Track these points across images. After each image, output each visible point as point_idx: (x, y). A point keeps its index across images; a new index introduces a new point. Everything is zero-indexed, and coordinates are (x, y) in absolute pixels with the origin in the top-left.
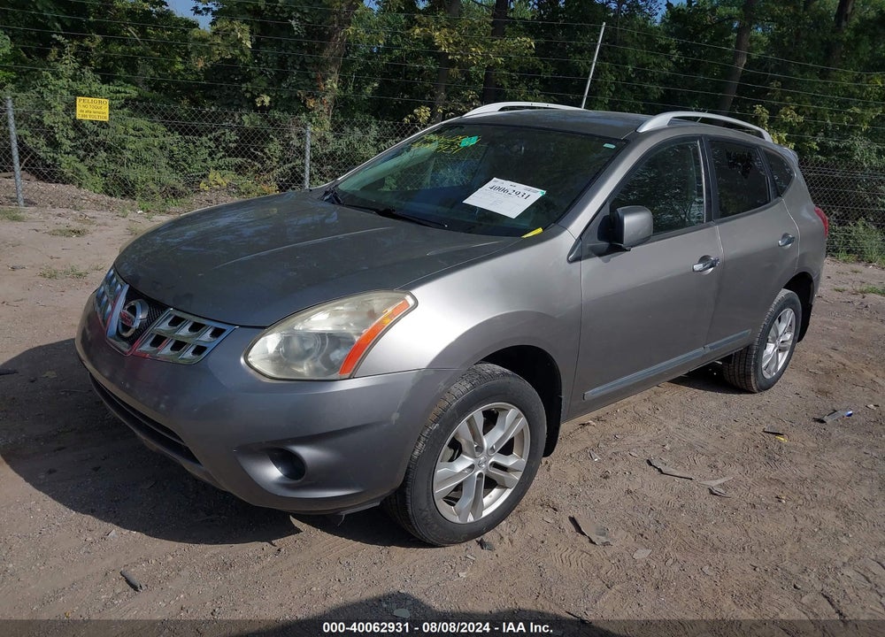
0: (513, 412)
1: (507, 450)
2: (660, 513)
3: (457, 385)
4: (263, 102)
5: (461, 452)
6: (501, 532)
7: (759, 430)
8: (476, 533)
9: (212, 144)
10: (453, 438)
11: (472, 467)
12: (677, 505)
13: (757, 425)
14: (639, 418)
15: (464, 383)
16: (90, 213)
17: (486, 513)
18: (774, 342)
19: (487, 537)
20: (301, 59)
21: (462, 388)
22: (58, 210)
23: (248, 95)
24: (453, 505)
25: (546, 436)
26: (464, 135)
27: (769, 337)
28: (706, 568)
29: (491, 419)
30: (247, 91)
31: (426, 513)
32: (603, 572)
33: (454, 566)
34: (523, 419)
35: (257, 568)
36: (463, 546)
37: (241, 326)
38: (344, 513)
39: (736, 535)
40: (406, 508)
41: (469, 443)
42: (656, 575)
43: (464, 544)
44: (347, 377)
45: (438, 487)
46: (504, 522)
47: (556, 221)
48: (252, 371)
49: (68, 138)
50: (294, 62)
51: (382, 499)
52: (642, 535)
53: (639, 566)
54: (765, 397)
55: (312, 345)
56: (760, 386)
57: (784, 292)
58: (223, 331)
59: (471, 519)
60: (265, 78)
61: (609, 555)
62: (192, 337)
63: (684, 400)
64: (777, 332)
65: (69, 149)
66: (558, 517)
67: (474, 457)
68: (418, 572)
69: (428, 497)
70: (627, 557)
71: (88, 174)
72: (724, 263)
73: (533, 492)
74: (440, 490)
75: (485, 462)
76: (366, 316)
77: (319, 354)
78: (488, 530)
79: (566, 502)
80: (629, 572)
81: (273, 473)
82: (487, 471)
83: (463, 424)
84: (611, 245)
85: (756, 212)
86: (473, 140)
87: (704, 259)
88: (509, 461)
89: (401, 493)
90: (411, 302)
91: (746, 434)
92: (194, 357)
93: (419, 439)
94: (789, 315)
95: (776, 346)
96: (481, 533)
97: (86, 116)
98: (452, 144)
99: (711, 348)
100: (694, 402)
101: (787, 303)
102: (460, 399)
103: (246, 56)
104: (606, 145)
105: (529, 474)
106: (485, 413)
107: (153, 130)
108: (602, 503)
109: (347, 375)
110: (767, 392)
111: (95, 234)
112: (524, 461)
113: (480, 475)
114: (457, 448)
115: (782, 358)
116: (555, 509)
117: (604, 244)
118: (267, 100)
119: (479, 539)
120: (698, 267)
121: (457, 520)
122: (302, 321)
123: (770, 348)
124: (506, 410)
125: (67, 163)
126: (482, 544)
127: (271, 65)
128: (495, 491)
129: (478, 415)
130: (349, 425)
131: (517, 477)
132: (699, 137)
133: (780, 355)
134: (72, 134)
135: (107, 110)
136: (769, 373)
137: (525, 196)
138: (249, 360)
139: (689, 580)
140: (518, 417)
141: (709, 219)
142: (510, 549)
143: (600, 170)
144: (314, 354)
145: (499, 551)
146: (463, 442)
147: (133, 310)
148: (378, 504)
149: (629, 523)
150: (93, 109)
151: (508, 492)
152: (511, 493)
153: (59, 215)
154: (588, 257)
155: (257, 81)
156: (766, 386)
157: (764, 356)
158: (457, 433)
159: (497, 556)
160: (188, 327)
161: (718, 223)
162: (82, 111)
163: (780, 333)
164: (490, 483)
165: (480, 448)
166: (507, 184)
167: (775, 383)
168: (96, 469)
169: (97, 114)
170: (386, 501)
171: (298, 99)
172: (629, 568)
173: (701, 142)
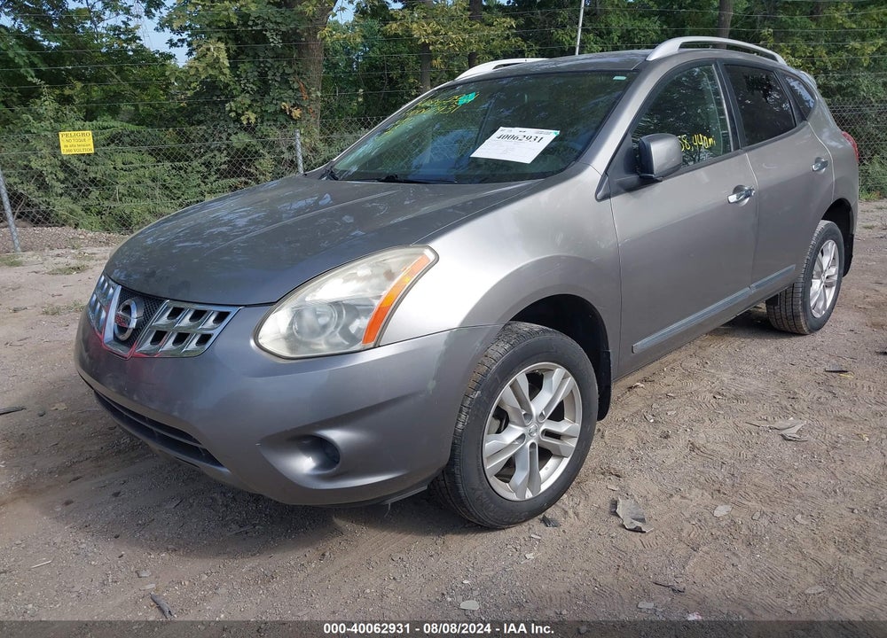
0: (559, 372)
1: (558, 415)
2: (733, 465)
3: (494, 347)
4: (248, 119)
5: (508, 421)
6: (563, 506)
7: (820, 370)
8: (537, 509)
9: (203, 169)
10: (498, 407)
11: (522, 437)
12: (750, 456)
13: (816, 365)
14: (690, 375)
15: (502, 344)
16: (89, 250)
17: (544, 487)
18: (820, 278)
19: (551, 513)
20: (281, 71)
21: (500, 350)
22: (57, 252)
23: (233, 114)
24: (508, 482)
25: (598, 396)
26: (460, 94)
27: (814, 273)
28: (799, 517)
29: (536, 382)
30: (231, 111)
31: (479, 492)
32: (684, 534)
33: (518, 547)
34: (571, 379)
35: (302, 576)
36: (525, 526)
37: (246, 306)
38: (389, 502)
39: (822, 479)
40: (458, 489)
41: (515, 410)
42: (744, 531)
43: (526, 524)
44: (372, 346)
45: (489, 463)
46: (565, 496)
47: (577, 158)
48: (264, 354)
49: (58, 180)
50: (274, 75)
51: (429, 482)
52: (719, 491)
53: (723, 524)
54: (818, 337)
55: (328, 319)
56: (811, 326)
57: (823, 224)
58: (227, 314)
59: (529, 495)
60: (247, 95)
61: (688, 516)
62: (194, 327)
63: (732, 352)
64: (821, 266)
65: (60, 191)
66: (623, 483)
67: (524, 426)
68: (480, 559)
69: (480, 474)
70: (707, 516)
71: (83, 213)
72: (759, 193)
73: (591, 461)
74: (492, 466)
75: (536, 430)
76: (383, 278)
77: (336, 327)
78: (549, 506)
79: (628, 467)
80: (714, 531)
81: (305, 464)
82: (540, 440)
83: (507, 388)
84: (641, 177)
85: (784, 137)
86: (472, 97)
87: (737, 190)
88: (561, 427)
89: (449, 470)
90: (431, 257)
91: (806, 376)
92: (199, 347)
93: (461, 411)
94: (831, 247)
95: (822, 282)
96: (542, 510)
97: (71, 151)
98: (449, 104)
99: (757, 287)
100: (744, 352)
101: (826, 236)
102: (500, 362)
103: (225, 75)
104: (616, 78)
105: (585, 439)
106: (529, 376)
107: (142, 161)
108: (668, 463)
109: (372, 345)
110: (818, 333)
111: (95, 268)
112: (578, 426)
113: (533, 445)
114: (503, 418)
115: (830, 294)
116: (618, 476)
117: (633, 178)
118: (253, 117)
119: (541, 516)
120: (733, 198)
121: (513, 497)
122: (314, 290)
123: (816, 285)
124: (551, 371)
125: (62, 205)
126: (545, 521)
127: (251, 81)
128: (552, 462)
129: (521, 378)
130: (382, 399)
131: (573, 444)
132: (715, 61)
133: (827, 291)
134: (62, 176)
135: (91, 142)
136: (819, 311)
137: (538, 140)
138: (260, 341)
139: (782, 532)
140: (565, 378)
141: (737, 148)
142: (578, 523)
143: (615, 102)
144: (331, 329)
145: (565, 526)
146: (508, 409)
147: (127, 309)
148: (425, 488)
149: (702, 480)
150: (77, 142)
151: (566, 461)
152: (569, 464)
153: (58, 255)
154: (617, 193)
155: (239, 99)
156: (817, 326)
157: (812, 292)
158: (501, 400)
159: (564, 531)
160: (189, 316)
161: (747, 151)
162: (66, 146)
163: (824, 269)
164: (545, 454)
165: (529, 415)
166: (516, 131)
167: (826, 322)
168: (116, 495)
169: (82, 148)
170: (434, 483)
171: (283, 111)
172: (713, 527)
173: (716, 66)
